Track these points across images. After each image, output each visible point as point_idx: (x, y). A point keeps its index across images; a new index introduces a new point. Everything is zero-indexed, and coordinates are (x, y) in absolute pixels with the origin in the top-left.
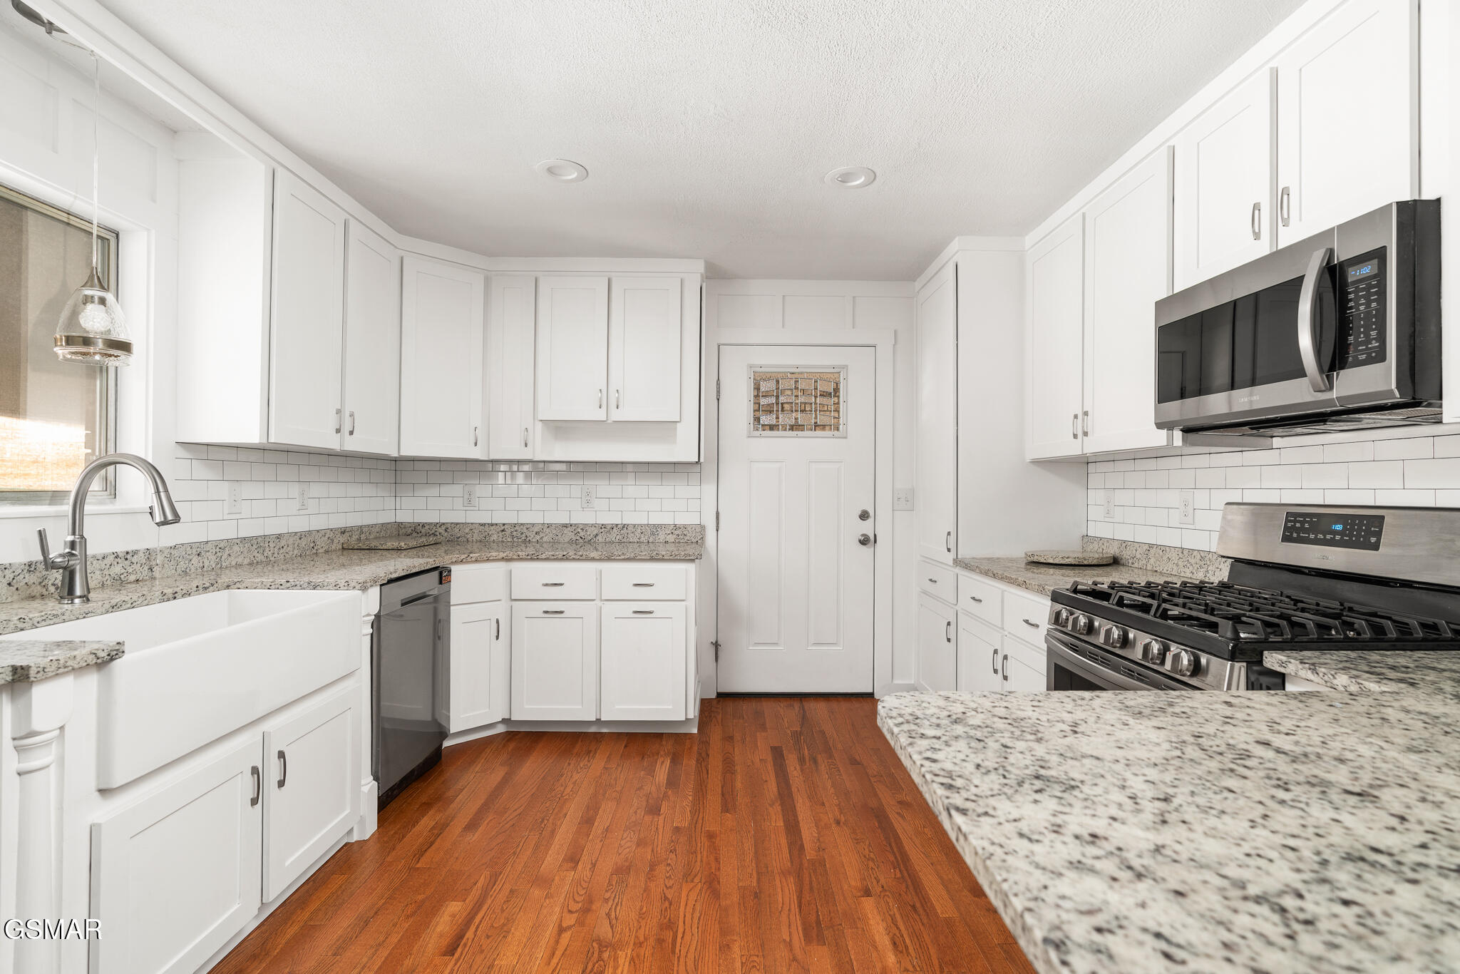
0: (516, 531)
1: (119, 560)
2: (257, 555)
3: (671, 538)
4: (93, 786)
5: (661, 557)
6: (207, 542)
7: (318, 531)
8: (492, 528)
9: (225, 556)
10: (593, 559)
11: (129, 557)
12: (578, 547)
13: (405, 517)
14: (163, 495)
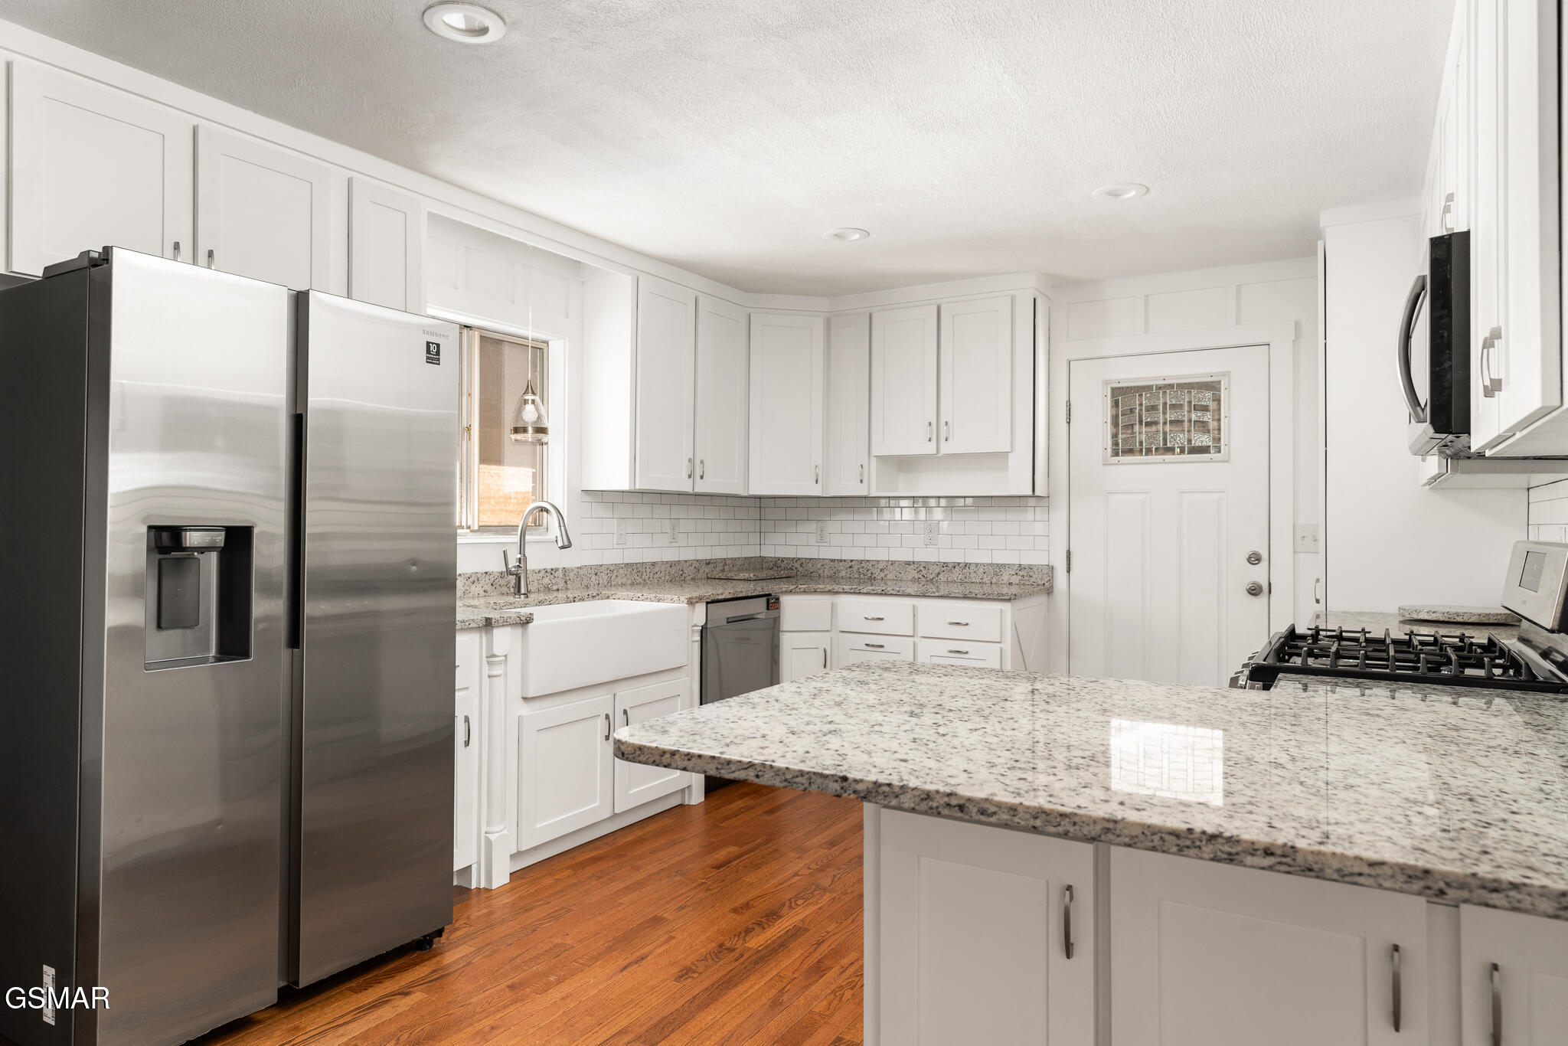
0: (863, 567)
1: (547, 574)
2: (636, 578)
3: (1015, 579)
4: (519, 695)
5: (973, 595)
6: (601, 566)
7: (686, 561)
8: (841, 564)
9: (614, 577)
10: (909, 595)
11: (553, 572)
12: (921, 585)
13: (768, 552)
14: (563, 528)
